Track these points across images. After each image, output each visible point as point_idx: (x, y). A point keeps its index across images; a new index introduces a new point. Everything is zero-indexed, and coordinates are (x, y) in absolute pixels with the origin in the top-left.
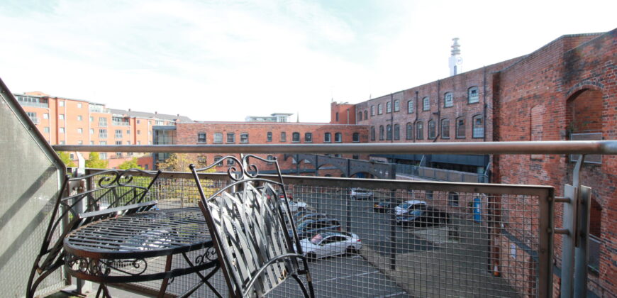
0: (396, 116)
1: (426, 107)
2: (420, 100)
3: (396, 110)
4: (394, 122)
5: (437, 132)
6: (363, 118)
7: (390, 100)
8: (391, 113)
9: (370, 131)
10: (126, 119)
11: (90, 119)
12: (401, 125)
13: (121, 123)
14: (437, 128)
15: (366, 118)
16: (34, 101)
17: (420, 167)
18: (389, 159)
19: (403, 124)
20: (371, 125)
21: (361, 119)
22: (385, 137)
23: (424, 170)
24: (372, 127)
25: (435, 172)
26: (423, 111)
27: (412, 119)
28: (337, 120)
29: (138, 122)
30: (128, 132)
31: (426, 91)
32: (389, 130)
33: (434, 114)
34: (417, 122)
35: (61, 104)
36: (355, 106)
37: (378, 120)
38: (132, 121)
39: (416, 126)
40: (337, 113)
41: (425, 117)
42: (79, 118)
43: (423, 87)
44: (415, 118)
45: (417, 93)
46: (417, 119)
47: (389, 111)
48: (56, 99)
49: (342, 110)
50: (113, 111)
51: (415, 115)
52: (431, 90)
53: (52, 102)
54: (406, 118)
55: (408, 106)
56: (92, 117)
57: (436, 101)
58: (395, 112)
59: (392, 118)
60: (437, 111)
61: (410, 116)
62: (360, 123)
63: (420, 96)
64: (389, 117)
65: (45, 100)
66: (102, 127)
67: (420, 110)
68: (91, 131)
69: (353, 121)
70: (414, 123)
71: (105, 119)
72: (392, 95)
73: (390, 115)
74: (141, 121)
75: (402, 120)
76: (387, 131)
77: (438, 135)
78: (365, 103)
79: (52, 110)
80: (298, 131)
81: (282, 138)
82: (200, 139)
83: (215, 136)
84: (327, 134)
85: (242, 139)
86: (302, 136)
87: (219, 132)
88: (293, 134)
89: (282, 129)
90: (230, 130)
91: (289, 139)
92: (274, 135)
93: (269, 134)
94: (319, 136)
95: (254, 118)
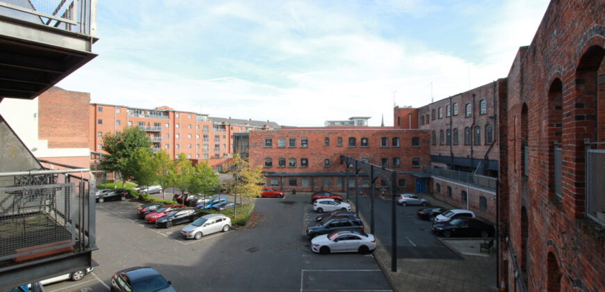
0: (455, 120)
1: (484, 110)
2: (477, 103)
3: (455, 114)
4: (454, 126)
5: (493, 137)
6: (425, 122)
7: (449, 104)
8: (450, 117)
9: (432, 136)
10: (223, 126)
11: (197, 127)
12: (459, 129)
13: (219, 129)
14: (493, 134)
15: (428, 122)
16: (160, 114)
17: (475, 175)
18: (449, 165)
19: (461, 128)
20: (432, 129)
21: (423, 124)
22: (445, 142)
23: (478, 178)
24: (433, 132)
25: (489, 180)
26: (480, 114)
27: (469, 123)
28: (399, 124)
29: (232, 129)
30: (224, 137)
31: (483, 93)
32: (449, 134)
33: (491, 118)
34: (475, 126)
35: (177, 115)
36: (418, 110)
37: (439, 124)
38: (227, 127)
39: (473, 130)
40: (399, 118)
41: (482, 121)
42: (189, 127)
43: (480, 89)
44: (472, 122)
45: (474, 95)
46: (474, 124)
47: (449, 115)
48: (174, 112)
49: (403, 115)
50: (214, 119)
51: (472, 118)
52: (487, 92)
53: (171, 114)
54: (464, 122)
55: (466, 109)
56: (199, 126)
57: (492, 104)
58: (454, 115)
59: (451, 122)
60: (493, 115)
61: (468, 120)
62: (423, 128)
63: (477, 99)
64: (448, 121)
65: (167, 113)
66: (206, 133)
67: (477, 114)
68: (198, 137)
69: (415, 125)
70: (472, 127)
71: (208, 127)
72: (451, 98)
73: (449, 119)
74: (234, 127)
75: (461, 124)
76: (447, 136)
77: (495, 141)
78: (427, 107)
79: (171, 121)
80: (354, 136)
81: (339, 143)
82: (267, 144)
83: (279, 141)
84: (384, 139)
85: (302, 144)
86: (358, 140)
87: (282, 138)
88: (350, 139)
89: (339, 135)
90: (292, 136)
91: (346, 144)
92: (331, 139)
93: (327, 139)
94: (376, 141)
95: (333, 123)
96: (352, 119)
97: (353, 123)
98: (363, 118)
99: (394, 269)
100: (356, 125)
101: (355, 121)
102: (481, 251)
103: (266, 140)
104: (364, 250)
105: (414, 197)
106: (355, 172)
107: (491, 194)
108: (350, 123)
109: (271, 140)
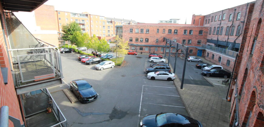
0: (222, 22)
1: (239, 18)
2: (236, 14)
3: (223, 19)
4: (221, 26)
5: (241, 32)
6: (207, 23)
7: (221, 14)
8: (221, 21)
9: (209, 29)
10: (111, 22)
11: (100, 22)
12: (224, 27)
13: (110, 23)
14: (241, 30)
15: (209, 23)
16: (84, 16)
17: (227, 50)
18: (215, 44)
19: (225, 27)
20: (210, 26)
22: (215, 33)
23: (228, 51)
24: (211, 28)
25: (234, 53)
26: (237, 20)
27: (230, 24)
28: (194, 23)
29: (115, 23)
30: (112, 27)
31: (240, 9)
32: (218, 29)
33: (242, 22)
34: (232, 26)
35: (91, 16)
36: (204, 17)
37: (214, 24)
38: (113, 22)
39: (231, 28)
40: (194, 20)
41: (237, 23)
42: (97, 22)
43: (239, 7)
44: (231, 24)
45: (235, 10)
46: (232, 25)
47: (220, 19)
48: (90, 15)
49: (196, 19)
50: (107, 18)
51: (232, 22)
52: (243, 9)
53: (89, 16)
54: (227, 24)
55: (230, 17)
56: (101, 21)
57: (244, 15)
58: (223, 20)
59: (221, 23)
60: (243, 21)
61: (229, 22)
62: (206, 26)
63: (237, 12)
64: (219, 23)
65: (87, 15)
66: (104, 25)
67: (235, 20)
68: (100, 26)
69: (202, 24)
70: (230, 27)
71: (105, 22)
72: (223, 11)
73: (220, 22)
74: (116, 23)
75: (225, 24)
76: (217, 30)
77: (241, 34)
78: (210, 15)
79: (89, 19)
80: (171, 29)
81: (163, 32)
82: (130, 31)
83: (136, 30)
84: (185, 31)
85: (146, 32)
86: (173, 31)
87: (138, 29)
88: (169, 30)
89: (164, 28)
90: (142, 28)
91: (167, 32)
92: (160, 30)
93: (158, 30)
94: (181, 31)
95: (161, 21)
96: (171, 20)
97: (171, 22)
98: (176, 19)
99: (182, 88)
100: (172, 23)
101: (173, 21)
102: (222, 84)
103: (130, 29)
104: (170, 79)
105: (196, 58)
106: (169, 46)
107: (233, 59)
108: (170, 22)
109: (132, 29)
